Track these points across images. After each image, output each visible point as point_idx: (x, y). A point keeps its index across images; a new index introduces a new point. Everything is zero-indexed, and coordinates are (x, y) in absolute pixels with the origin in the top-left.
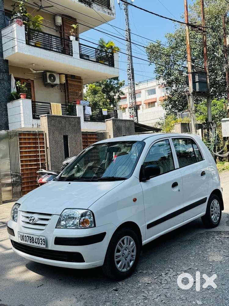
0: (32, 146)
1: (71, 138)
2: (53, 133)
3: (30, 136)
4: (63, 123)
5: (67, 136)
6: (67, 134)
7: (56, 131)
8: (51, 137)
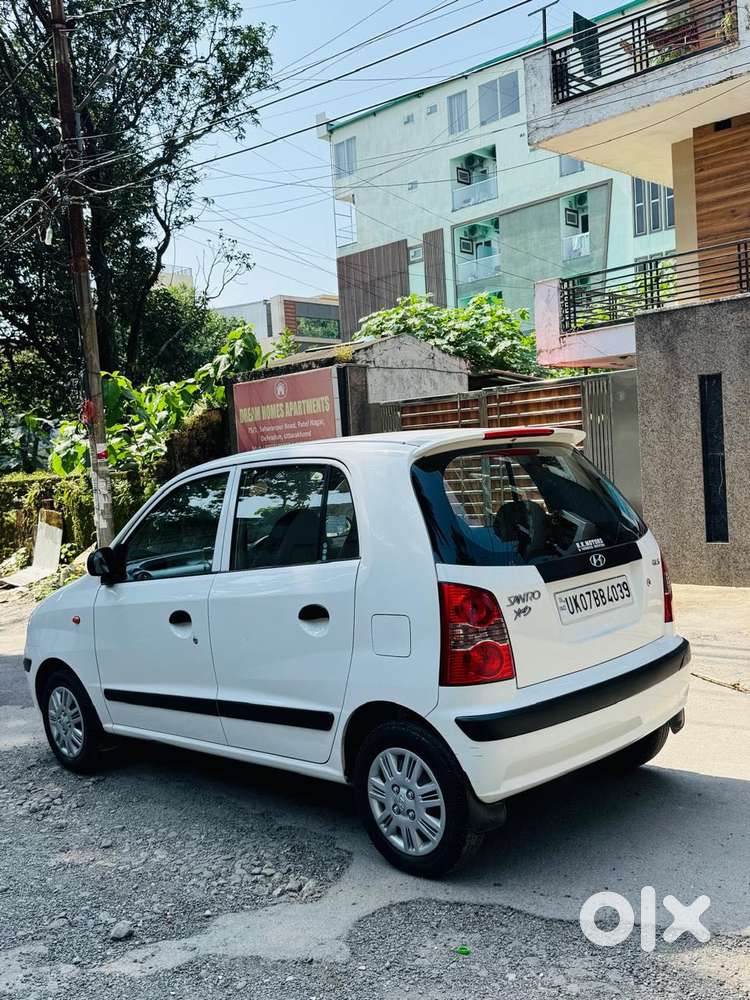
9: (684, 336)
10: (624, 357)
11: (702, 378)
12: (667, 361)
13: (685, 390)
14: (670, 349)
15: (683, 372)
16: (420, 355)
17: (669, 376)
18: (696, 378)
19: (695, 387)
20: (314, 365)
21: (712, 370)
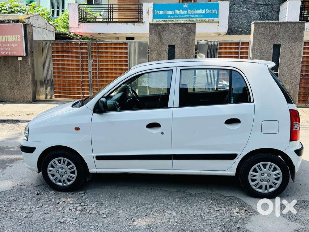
0: (233, 56)
1: (285, 48)
2: (260, 42)
3: (233, 45)
4: (276, 30)
5: (280, 45)
6: (279, 43)
7: (263, 40)
8: (256, 46)
9: (165, 32)
10: (100, 34)
11: (169, 46)
12: (159, 39)
13: (164, 49)
14: (160, 36)
15: (164, 43)
16: (43, 23)
17: (159, 44)
18: (167, 45)
19: (167, 48)
20: (11, 22)
21: (173, 44)
